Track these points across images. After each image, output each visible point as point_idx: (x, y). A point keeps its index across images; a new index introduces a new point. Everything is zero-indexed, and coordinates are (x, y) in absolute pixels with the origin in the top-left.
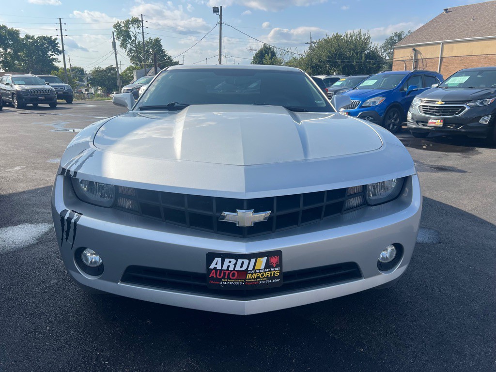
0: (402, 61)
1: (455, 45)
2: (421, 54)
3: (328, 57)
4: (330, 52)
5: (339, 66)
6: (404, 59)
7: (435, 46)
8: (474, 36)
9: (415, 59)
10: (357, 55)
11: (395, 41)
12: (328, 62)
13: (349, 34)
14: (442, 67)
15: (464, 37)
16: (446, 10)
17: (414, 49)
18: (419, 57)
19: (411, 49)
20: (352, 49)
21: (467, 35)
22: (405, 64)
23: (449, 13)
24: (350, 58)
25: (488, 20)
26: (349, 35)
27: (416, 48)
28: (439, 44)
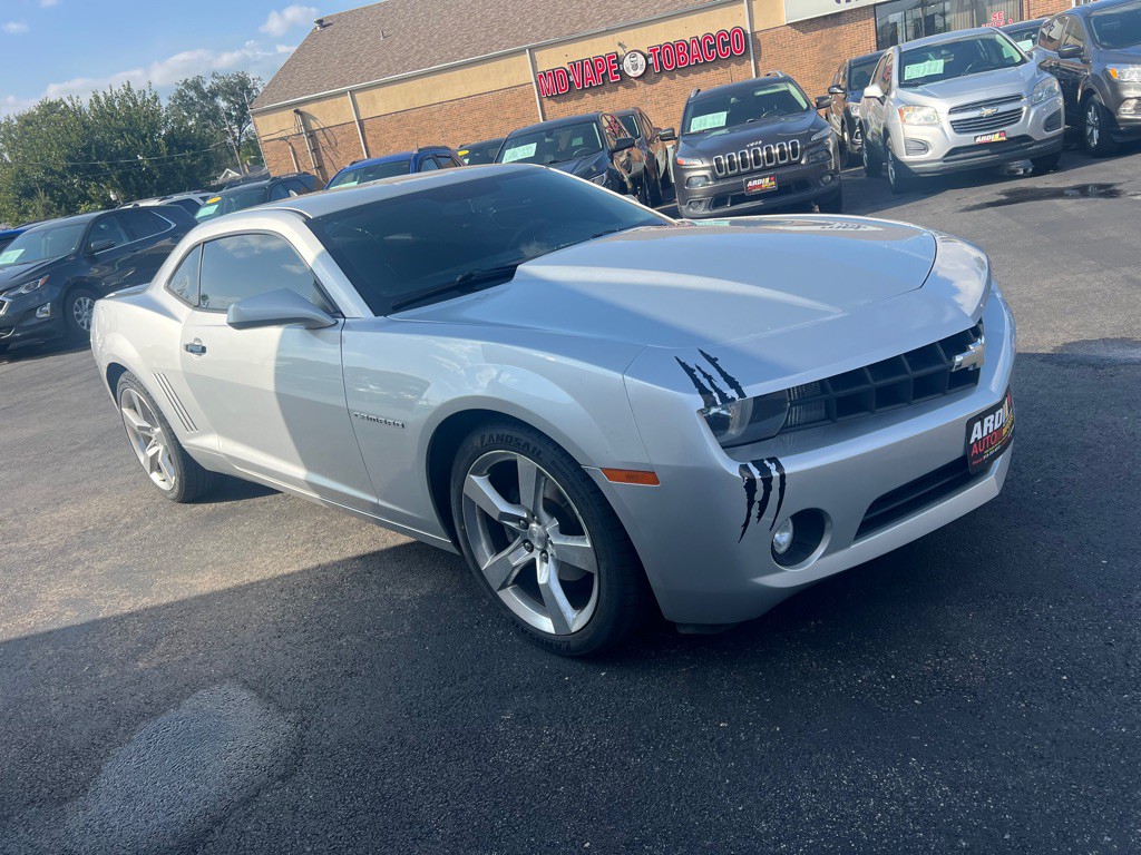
0: (282, 139)
1: (375, 92)
2: (315, 119)
3: (69, 158)
4: (68, 145)
5: (108, 177)
6: (284, 134)
7: (338, 99)
8: (405, 69)
9: (307, 132)
10: (144, 142)
11: (191, 98)
12: (73, 170)
13: (101, 95)
14: (368, 140)
15: (386, 75)
16: (320, 22)
17: (297, 111)
18: (314, 126)
19: (290, 112)
20: (127, 130)
21: (390, 71)
22: (290, 144)
23: (328, 29)
24: (129, 152)
25: (414, 37)
26: (102, 99)
27: (301, 109)
28: (344, 93)
